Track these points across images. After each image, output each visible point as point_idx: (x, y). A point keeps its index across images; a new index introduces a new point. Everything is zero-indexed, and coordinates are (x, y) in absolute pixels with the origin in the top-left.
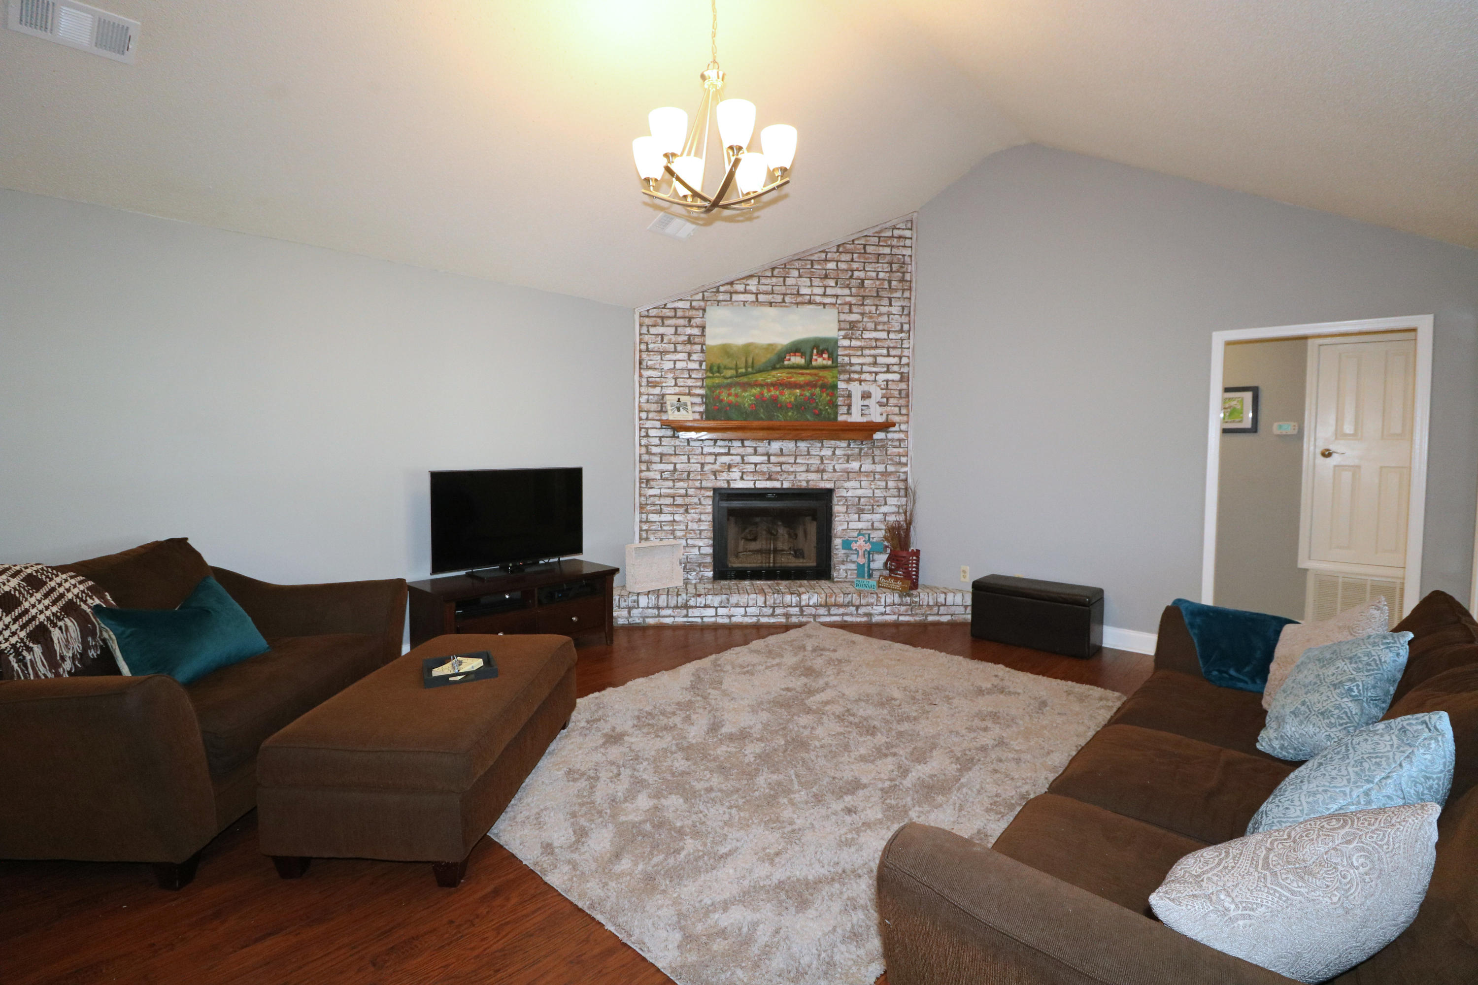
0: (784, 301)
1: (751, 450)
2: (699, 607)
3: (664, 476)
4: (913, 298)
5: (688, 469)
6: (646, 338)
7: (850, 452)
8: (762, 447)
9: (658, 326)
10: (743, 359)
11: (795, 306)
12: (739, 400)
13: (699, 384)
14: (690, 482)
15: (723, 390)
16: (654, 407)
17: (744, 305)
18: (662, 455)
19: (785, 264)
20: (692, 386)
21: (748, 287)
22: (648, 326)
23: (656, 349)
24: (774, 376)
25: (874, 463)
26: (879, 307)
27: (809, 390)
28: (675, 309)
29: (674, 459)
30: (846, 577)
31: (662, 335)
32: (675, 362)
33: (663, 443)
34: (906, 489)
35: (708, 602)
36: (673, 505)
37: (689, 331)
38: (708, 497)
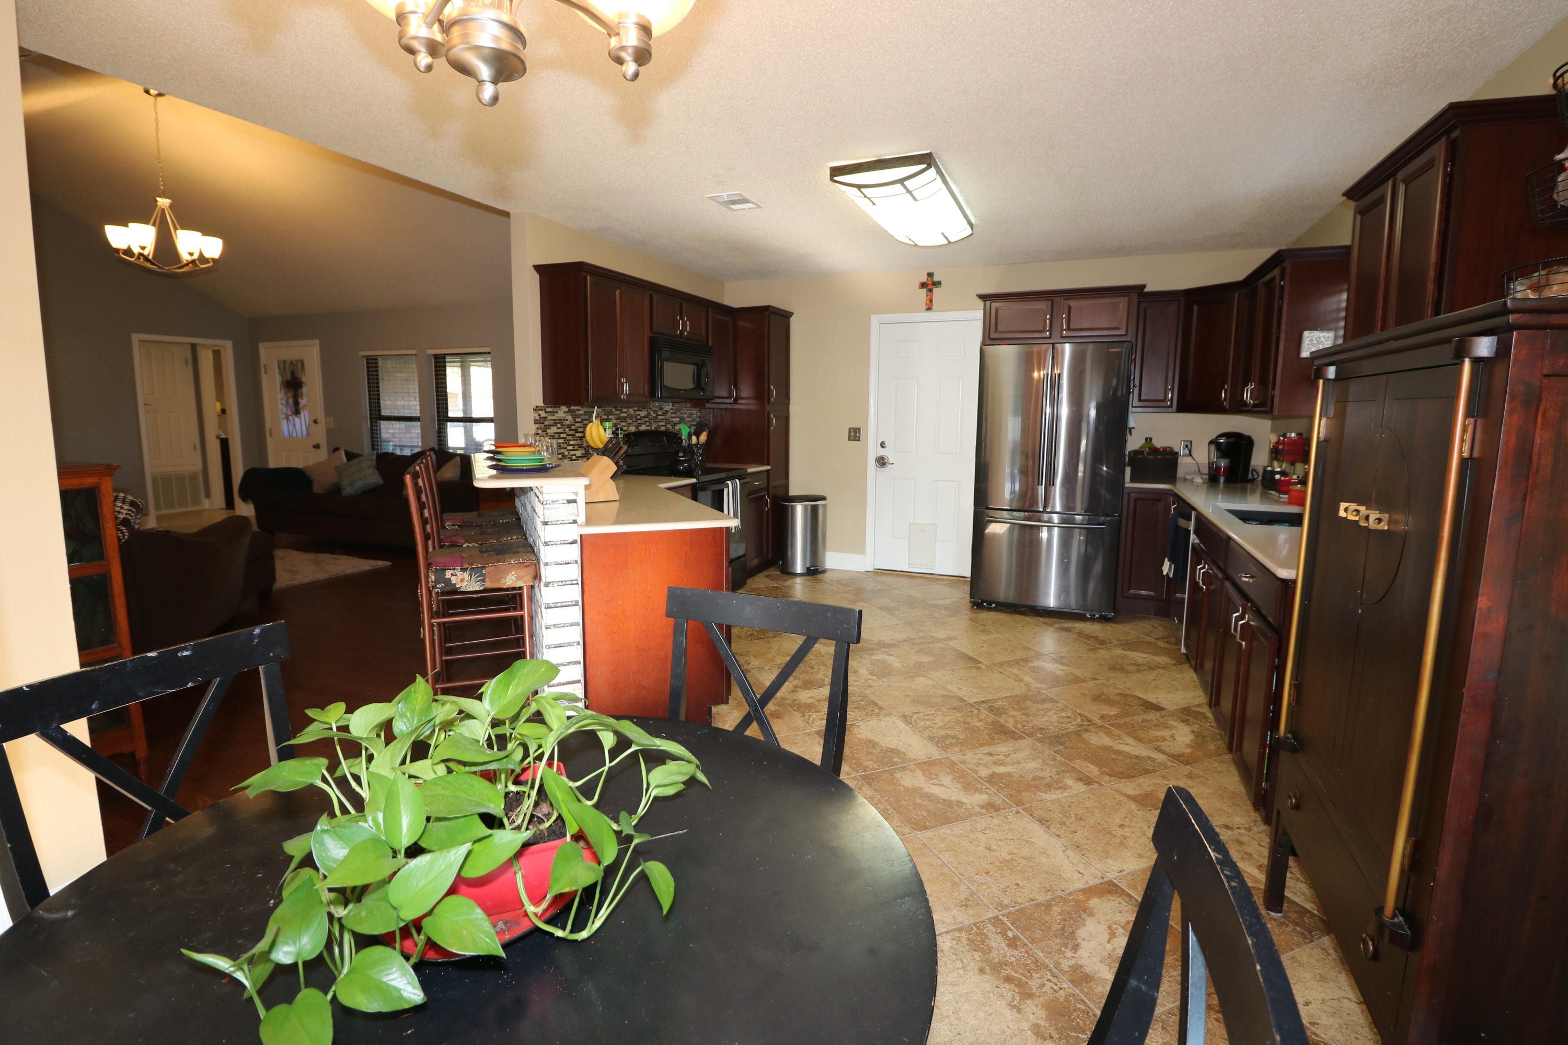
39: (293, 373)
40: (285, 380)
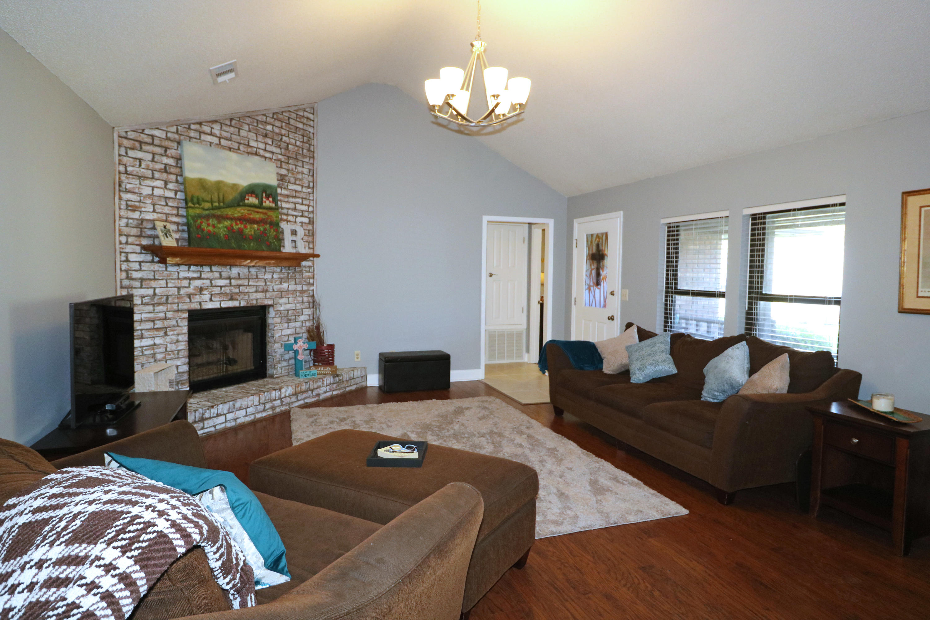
0: (239, 149)
1: (217, 275)
2: (213, 417)
3: (144, 301)
4: (315, 164)
5: (166, 293)
6: (125, 160)
7: (282, 276)
8: (226, 271)
9: (137, 150)
10: (216, 195)
11: (247, 155)
12: (216, 230)
13: (175, 212)
14: (169, 305)
15: (203, 220)
16: (134, 231)
17: (210, 146)
18: (142, 280)
19: (240, 118)
20: (168, 214)
21: (213, 131)
22: (126, 148)
23: (135, 173)
24: (239, 212)
25: (296, 284)
26: (297, 167)
27: (262, 226)
28: (153, 136)
29: (153, 284)
30: (281, 373)
31: (140, 160)
32: (153, 188)
33: (143, 268)
34: (314, 302)
35: (220, 411)
36: (154, 329)
37: (165, 160)
38: (184, 318)
39: (598, 245)
40: (591, 252)
